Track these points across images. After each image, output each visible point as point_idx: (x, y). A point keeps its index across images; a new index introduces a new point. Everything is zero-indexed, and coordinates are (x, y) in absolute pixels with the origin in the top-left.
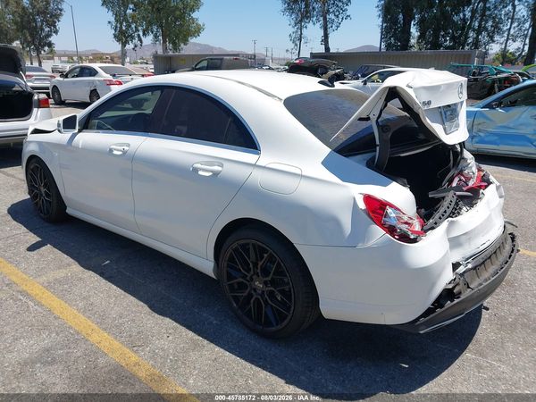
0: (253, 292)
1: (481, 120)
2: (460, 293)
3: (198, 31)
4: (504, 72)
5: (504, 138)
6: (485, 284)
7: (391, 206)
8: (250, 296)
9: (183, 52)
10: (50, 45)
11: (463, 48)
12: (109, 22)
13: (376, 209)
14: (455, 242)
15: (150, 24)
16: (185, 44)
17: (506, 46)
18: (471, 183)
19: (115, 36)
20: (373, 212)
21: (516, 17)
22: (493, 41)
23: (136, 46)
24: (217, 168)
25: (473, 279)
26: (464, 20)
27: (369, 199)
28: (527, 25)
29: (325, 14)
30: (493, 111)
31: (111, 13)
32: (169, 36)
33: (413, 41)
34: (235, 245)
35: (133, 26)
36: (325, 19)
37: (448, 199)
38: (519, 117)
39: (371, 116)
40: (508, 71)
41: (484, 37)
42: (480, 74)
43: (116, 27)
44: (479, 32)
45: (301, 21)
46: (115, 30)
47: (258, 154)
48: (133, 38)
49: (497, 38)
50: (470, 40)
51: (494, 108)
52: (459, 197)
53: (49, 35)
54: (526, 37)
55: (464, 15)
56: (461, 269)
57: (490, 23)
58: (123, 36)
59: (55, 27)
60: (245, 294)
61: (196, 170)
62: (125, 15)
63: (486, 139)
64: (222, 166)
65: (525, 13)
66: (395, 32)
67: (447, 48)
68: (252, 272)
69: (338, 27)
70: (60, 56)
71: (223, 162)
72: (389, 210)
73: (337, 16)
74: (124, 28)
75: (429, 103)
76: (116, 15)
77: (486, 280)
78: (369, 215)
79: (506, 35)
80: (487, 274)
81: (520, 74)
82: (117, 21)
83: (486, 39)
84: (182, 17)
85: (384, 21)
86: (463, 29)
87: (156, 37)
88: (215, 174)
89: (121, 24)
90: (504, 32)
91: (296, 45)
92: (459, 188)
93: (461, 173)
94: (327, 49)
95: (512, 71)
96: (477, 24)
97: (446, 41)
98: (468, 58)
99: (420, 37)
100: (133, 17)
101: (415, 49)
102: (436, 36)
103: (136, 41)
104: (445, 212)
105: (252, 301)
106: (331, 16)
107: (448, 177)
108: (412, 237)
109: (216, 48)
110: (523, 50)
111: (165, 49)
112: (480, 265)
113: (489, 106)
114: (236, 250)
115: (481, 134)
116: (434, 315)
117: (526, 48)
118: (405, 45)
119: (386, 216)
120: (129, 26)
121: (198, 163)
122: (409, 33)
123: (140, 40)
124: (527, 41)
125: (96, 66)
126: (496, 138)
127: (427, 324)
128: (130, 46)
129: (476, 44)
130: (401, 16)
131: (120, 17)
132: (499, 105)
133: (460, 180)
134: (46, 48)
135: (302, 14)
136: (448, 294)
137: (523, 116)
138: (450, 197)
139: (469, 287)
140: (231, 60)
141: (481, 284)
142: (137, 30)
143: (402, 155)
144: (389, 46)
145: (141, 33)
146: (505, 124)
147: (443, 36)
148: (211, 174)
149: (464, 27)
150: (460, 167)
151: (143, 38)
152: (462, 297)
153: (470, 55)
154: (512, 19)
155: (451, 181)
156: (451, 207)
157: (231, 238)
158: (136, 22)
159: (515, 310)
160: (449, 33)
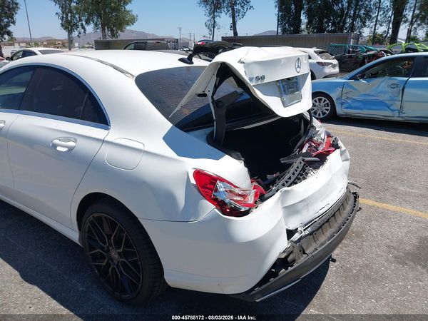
0: (110, 261)
1: (348, 90)
2: (294, 261)
3: (132, 20)
4: (372, 50)
5: (367, 104)
6: (319, 249)
7: (222, 180)
8: (108, 265)
9: (120, 38)
10: (9, 33)
11: (342, 32)
12: (57, 14)
13: (206, 183)
14: (291, 210)
15: (91, 15)
16: (122, 31)
17: (375, 29)
18: (321, 149)
19: (62, 25)
20: (203, 187)
21: (381, 6)
22: (365, 26)
23: (80, 33)
24: (72, 144)
25: (309, 245)
26: (342, 9)
27: (199, 174)
28: (390, 13)
29: (232, 5)
30: (357, 82)
31: (58, 6)
32: (107, 24)
33: (303, 27)
34: (91, 218)
35: (77, 16)
36: (233, 9)
37: (295, 165)
38: (379, 86)
39: (206, 92)
40: (376, 49)
41: (358, 23)
42: (353, 52)
43: (63, 17)
44: (354, 18)
45: (214, 11)
46: (62, 20)
47: (108, 129)
48: (77, 27)
49: (368, 23)
50: (348, 25)
51: (358, 80)
52: (307, 162)
53: (8, 25)
54: (390, 22)
55: (343, 5)
56: (296, 237)
57: (363, 11)
58: (69, 26)
59: (12, 18)
60: (104, 264)
61: (55, 146)
62: (70, 7)
63: (353, 105)
64: (75, 141)
65: (388, 4)
66: (289, 20)
67: (329, 32)
68: (108, 244)
69: (243, 15)
70: (19, 43)
71: (76, 137)
72: (219, 184)
73: (242, 7)
74: (69, 18)
75: (263, 78)
76: (62, 7)
77: (322, 244)
78: (199, 191)
79: (374, 21)
80: (323, 239)
81: (385, 51)
82: (63, 13)
83: (360, 24)
84: (117, 9)
85: (280, 11)
86: (342, 16)
87: (96, 25)
88: (71, 149)
89: (67, 15)
90: (374, 18)
91: (211, 30)
92: (308, 154)
93: (311, 139)
94: (235, 33)
95: (379, 49)
96: (352, 12)
97: (328, 26)
98: (346, 39)
99: (308, 23)
100: (76, 8)
101: (305, 33)
102: (321, 22)
103: (80, 28)
104: (290, 178)
105: (110, 271)
106: (238, 7)
107: (298, 144)
108: (243, 210)
109: (149, 35)
110: (388, 33)
111: (104, 36)
112: (317, 230)
113: (354, 78)
114: (92, 223)
115: (349, 101)
116: (268, 284)
117: (390, 31)
118: (297, 30)
119: (216, 190)
120: (73, 16)
121: (56, 139)
122: (300, 21)
123: (84, 28)
124: (391, 26)
125: (35, 49)
126: (360, 104)
127: (262, 293)
128: (75, 34)
129: (352, 28)
130: (293, 6)
131: (66, 9)
132: (362, 77)
133: (311, 146)
134: (6, 36)
135: (214, 5)
136: (282, 263)
137: (382, 85)
138: (298, 163)
139: (304, 253)
140: (152, 43)
141: (316, 249)
142: (81, 20)
143: (245, 128)
144: (284, 31)
145: (84, 23)
146: (367, 93)
147: (326, 22)
148: (67, 149)
149: (342, 14)
150: (310, 134)
151: (86, 27)
152: (296, 265)
153: (347, 37)
154: (379, 8)
155: (301, 147)
156: (297, 173)
157: (88, 211)
158: (79, 14)
159: (360, 261)
160: (331, 20)
